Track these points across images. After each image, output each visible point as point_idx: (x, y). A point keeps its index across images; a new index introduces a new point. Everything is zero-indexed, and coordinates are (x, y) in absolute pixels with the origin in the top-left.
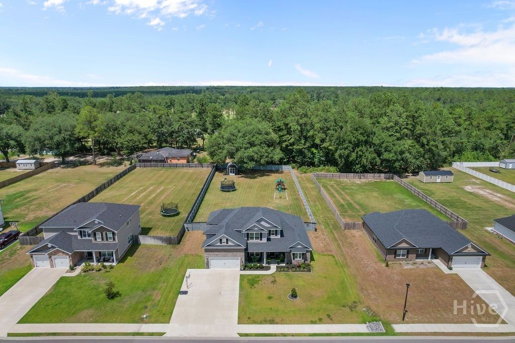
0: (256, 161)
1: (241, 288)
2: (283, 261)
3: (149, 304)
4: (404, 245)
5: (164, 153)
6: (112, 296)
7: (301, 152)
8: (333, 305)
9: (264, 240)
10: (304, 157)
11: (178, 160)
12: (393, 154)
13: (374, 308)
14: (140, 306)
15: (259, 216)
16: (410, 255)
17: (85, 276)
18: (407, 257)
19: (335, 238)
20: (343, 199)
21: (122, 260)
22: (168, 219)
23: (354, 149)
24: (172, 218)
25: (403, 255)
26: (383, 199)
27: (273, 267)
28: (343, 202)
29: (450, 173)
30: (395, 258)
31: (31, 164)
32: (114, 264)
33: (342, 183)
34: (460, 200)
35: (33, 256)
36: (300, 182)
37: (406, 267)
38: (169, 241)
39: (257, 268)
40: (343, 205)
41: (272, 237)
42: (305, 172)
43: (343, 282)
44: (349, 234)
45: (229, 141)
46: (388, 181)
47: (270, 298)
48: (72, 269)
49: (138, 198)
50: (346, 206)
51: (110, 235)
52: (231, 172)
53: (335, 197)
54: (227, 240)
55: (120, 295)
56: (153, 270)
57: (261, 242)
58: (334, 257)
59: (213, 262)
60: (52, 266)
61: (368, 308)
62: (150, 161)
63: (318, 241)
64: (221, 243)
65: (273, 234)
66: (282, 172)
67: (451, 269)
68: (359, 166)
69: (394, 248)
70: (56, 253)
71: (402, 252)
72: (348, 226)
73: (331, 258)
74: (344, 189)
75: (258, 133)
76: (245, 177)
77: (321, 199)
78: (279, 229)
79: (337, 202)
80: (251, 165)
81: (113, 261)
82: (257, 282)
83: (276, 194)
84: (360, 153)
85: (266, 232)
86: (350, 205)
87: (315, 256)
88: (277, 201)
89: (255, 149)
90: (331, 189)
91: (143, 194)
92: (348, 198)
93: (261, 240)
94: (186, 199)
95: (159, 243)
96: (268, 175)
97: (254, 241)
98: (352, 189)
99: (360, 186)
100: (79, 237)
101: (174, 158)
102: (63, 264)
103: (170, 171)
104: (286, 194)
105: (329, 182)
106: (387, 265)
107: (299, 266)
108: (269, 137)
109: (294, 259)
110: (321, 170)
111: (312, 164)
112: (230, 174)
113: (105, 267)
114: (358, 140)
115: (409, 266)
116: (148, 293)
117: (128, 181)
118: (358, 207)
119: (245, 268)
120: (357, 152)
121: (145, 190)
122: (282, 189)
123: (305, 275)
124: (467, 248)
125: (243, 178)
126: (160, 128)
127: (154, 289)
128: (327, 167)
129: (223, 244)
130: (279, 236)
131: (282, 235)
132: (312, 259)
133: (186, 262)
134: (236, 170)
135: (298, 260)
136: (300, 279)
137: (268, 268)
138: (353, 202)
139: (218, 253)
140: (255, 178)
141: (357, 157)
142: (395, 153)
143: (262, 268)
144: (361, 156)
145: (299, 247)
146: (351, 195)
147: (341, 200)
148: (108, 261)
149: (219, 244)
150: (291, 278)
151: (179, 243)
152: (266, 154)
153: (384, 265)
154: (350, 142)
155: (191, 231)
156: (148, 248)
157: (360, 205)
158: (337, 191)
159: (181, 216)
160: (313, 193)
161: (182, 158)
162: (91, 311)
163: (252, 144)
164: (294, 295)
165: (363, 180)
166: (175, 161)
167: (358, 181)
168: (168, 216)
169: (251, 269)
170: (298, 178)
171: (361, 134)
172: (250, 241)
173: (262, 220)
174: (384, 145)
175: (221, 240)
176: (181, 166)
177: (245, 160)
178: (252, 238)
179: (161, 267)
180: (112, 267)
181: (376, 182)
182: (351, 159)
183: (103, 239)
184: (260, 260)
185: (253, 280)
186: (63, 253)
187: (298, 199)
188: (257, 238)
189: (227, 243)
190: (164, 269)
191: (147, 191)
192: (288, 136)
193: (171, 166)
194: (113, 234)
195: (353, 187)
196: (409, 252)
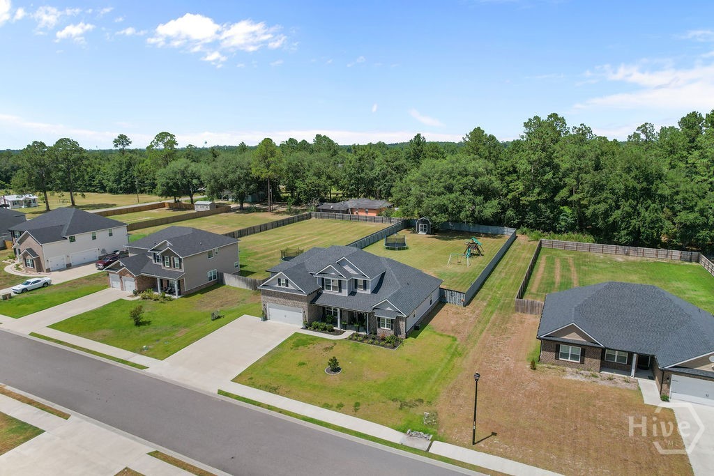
0: (451, 214)
1: (280, 346)
2: (363, 328)
3: (164, 338)
4: (573, 337)
5: (351, 203)
6: (140, 323)
7: (536, 208)
8: (378, 394)
9: (345, 293)
11: (367, 212)
14: (154, 338)
16: (587, 360)
18: (582, 362)
21: (188, 295)
25: (574, 357)
27: (348, 333)
28: (557, 279)
30: (557, 358)
32: (176, 297)
35: (110, 274)
38: (254, 285)
39: (324, 330)
40: (552, 283)
41: (358, 290)
42: (537, 239)
43: (429, 372)
44: (516, 318)
46: (686, 263)
47: (302, 364)
48: (136, 293)
50: (558, 285)
51: (177, 261)
52: (422, 230)
54: (287, 281)
55: (149, 325)
57: (340, 294)
58: (455, 340)
59: (271, 311)
60: (122, 289)
64: (280, 285)
65: (360, 287)
67: (665, 398)
69: (551, 338)
70: (124, 273)
71: (570, 350)
72: (522, 307)
73: (448, 340)
75: (461, 175)
78: (368, 279)
80: (442, 218)
82: (306, 344)
86: (566, 284)
87: (423, 334)
90: (558, 262)
93: (340, 291)
97: (332, 291)
100: (153, 261)
101: (361, 210)
106: (533, 368)
107: (385, 340)
109: (379, 327)
112: (420, 233)
115: (580, 377)
116: (176, 329)
119: (308, 326)
124: (706, 361)
126: (359, 173)
127: (186, 327)
129: (282, 286)
130: (369, 291)
134: (429, 228)
135: (385, 330)
137: (340, 333)
138: (575, 282)
139: (276, 299)
143: (332, 331)
145: (389, 309)
147: (558, 277)
149: (277, 286)
158: (565, 266)
161: (372, 210)
162: (109, 332)
163: (451, 190)
166: (362, 214)
167: (620, 259)
169: (316, 328)
172: (326, 291)
173: (345, 263)
175: (279, 280)
176: (364, 220)
178: (328, 287)
180: (171, 300)
182: (610, 219)
183: (170, 266)
184: (332, 319)
185: (304, 341)
186: (130, 274)
188: (335, 288)
189: (287, 286)
192: (518, 182)
193: (358, 219)
194: (180, 260)
196: (586, 351)
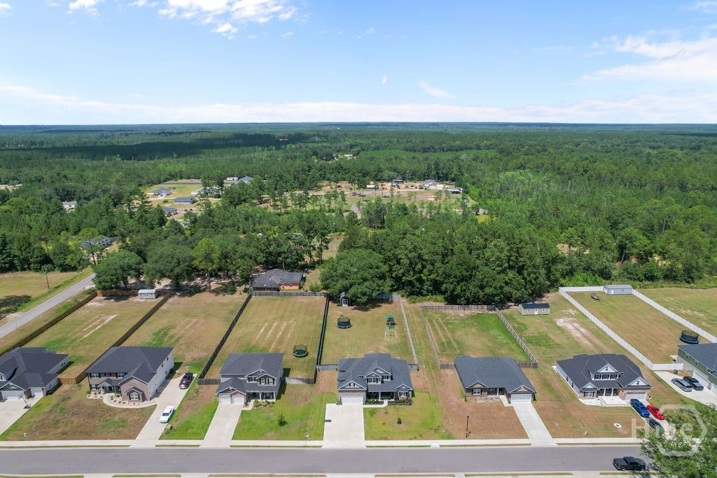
0: (368, 295)
1: (365, 417)
2: (392, 398)
3: (307, 429)
4: (478, 386)
6: (282, 423)
7: (410, 283)
8: (424, 429)
9: (379, 383)
10: (413, 287)
11: (291, 285)
12: (493, 289)
13: (450, 431)
14: (302, 430)
15: (375, 365)
16: (483, 393)
17: (258, 410)
18: (481, 394)
19: (432, 377)
20: (444, 336)
21: (278, 397)
22: (301, 360)
23: (458, 284)
24: (303, 358)
25: (478, 393)
26: (480, 335)
27: (386, 402)
28: (444, 340)
29: (546, 306)
30: (472, 395)
31: (152, 294)
32: (275, 400)
33: (447, 316)
34: (547, 336)
36: (407, 316)
37: (478, 402)
38: (307, 381)
39: (375, 403)
40: (443, 343)
41: (385, 380)
42: (414, 302)
43: (432, 413)
44: (444, 373)
45: (343, 276)
46: (490, 312)
47: (384, 424)
48: (246, 404)
49: (268, 336)
50: (446, 344)
51: (271, 380)
52: (344, 303)
53: (437, 334)
54: (354, 384)
55: (287, 423)
56: (302, 405)
57: (377, 384)
58: (429, 393)
59: (344, 399)
60: (232, 402)
61: (447, 430)
62: (264, 289)
63: (418, 380)
65: (385, 378)
66: (391, 302)
67: (510, 403)
68: (463, 298)
69: (471, 388)
70: (235, 394)
71: (477, 391)
72: (444, 367)
73: (427, 395)
74: (447, 323)
75: (370, 268)
76: (359, 309)
77: (425, 336)
78: (390, 374)
79: (439, 339)
80: (364, 299)
81: (273, 398)
82: (375, 413)
83: (387, 331)
84: (464, 288)
85: (381, 377)
86: (449, 343)
87: (416, 393)
88: (388, 339)
89: (367, 284)
90: (436, 324)
91: (270, 332)
92: (449, 335)
93: (377, 382)
94: (309, 338)
95: (301, 383)
96: (379, 306)
97: (372, 383)
98: (454, 324)
99: (462, 320)
100: (248, 382)
101: (286, 284)
102: (240, 401)
103: (286, 299)
104: (395, 330)
105: (434, 315)
106: (466, 400)
107: (404, 402)
108: (379, 271)
109: (400, 396)
110: (429, 300)
111: (420, 293)
112: (344, 305)
113: (269, 403)
114: (462, 275)
115: (481, 400)
116: (305, 421)
117: (251, 314)
118: (455, 346)
119: (366, 402)
120: (462, 287)
121: (271, 326)
122: (392, 324)
123: (408, 408)
124: (521, 388)
125: (357, 311)
127: (308, 419)
128: (434, 296)
129: (351, 387)
130: (390, 380)
131: (392, 379)
132: (413, 395)
133: (324, 398)
134: (349, 302)
135: (403, 397)
136: (404, 411)
137: (382, 403)
138: (452, 340)
139: (348, 393)
140: (367, 310)
141: (461, 291)
142: (495, 288)
143: (378, 403)
144: (465, 290)
145: (404, 388)
146: (452, 331)
147: (443, 338)
148: (269, 398)
149: (348, 387)
150: (398, 410)
151: (315, 383)
152: (378, 288)
153: (464, 400)
154: (455, 277)
155: (321, 372)
156: (293, 386)
157: (458, 343)
158: (441, 326)
159: (310, 356)
160: (419, 329)
161: (293, 283)
162: (273, 433)
163: (365, 280)
164: (400, 422)
165: (467, 312)
166: (288, 288)
167: (462, 314)
168: (301, 357)
169: (370, 403)
170: (406, 309)
171: (465, 269)
172: (369, 383)
173: (377, 369)
174: (486, 280)
175: (350, 384)
176: (295, 295)
177: (359, 296)
178: (371, 381)
179: (307, 403)
180: (273, 403)
181: (478, 314)
182: (455, 293)
183: (266, 383)
184: (376, 397)
185: (372, 411)
186: (240, 393)
187: (405, 337)
188: (374, 381)
189: (354, 386)
190: (310, 404)
191: (273, 327)
192: (397, 266)
193: (285, 294)
194: (273, 379)
195: (456, 321)
196: (482, 390)
